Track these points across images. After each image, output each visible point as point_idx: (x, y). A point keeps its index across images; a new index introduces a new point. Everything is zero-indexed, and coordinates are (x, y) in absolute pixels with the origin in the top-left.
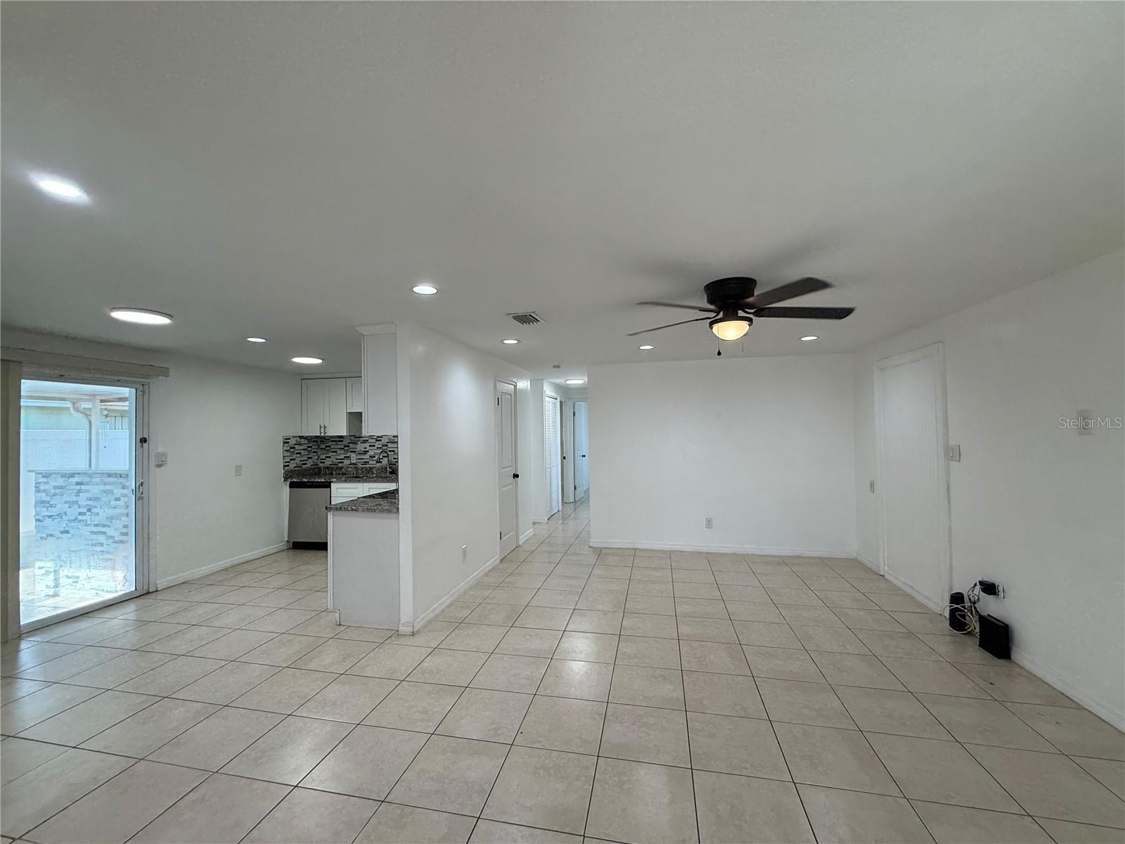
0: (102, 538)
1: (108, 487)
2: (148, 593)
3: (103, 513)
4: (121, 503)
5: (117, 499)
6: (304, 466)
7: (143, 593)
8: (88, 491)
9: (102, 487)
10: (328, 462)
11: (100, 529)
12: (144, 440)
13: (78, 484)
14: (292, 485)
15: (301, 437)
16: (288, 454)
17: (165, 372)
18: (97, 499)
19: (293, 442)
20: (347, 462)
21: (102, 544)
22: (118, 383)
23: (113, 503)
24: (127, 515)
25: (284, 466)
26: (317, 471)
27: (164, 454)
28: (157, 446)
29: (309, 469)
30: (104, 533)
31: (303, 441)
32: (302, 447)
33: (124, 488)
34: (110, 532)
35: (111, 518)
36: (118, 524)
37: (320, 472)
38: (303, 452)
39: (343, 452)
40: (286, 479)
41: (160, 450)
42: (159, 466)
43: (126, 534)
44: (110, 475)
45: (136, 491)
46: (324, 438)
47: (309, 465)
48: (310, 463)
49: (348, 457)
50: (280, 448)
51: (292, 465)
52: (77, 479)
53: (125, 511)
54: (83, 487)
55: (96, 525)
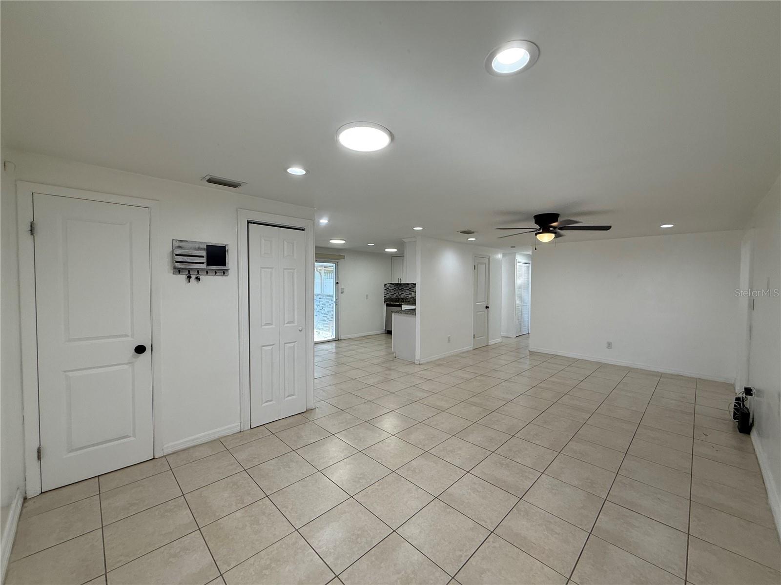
0: (326, 319)
1: (328, 300)
2: (339, 340)
3: (327, 310)
4: (331, 306)
5: (330, 305)
6: (392, 297)
7: (337, 340)
8: (322, 301)
9: (326, 300)
10: (402, 296)
11: (325, 315)
12: (337, 283)
13: (320, 298)
14: (387, 305)
15: (391, 284)
16: (386, 291)
17: (343, 257)
18: (325, 304)
19: (388, 286)
20: (410, 296)
21: (326, 321)
22: (330, 262)
23: (329, 306)
24: (333, 311)
25: (384, 296)
26: (397, 300)
27: (343, 289)
28: (342, 286)
29: (395, 299)
30: (326, 317)
31: (392, 286)
32: (391, 288)
33: (332, 301)
34: (328, 317)
35: (328, 312)
36: (330, 314)
37: (399, 300)
38: (392, 291)
39: (408, 291)
40: (385, 302)
41: (342, 287)
42: (342, 293)
43: (332, 318)
44: (328, 296)
45: (335, 302)
46: (401, 284)
47: (394, 297)
48: (395, 296)
49: (411, 294)
50: (383, 288)
51: (387, 297)
52: (319, 297)
53: (332, 309)
54: (321, 300)
55: (324, 314)
